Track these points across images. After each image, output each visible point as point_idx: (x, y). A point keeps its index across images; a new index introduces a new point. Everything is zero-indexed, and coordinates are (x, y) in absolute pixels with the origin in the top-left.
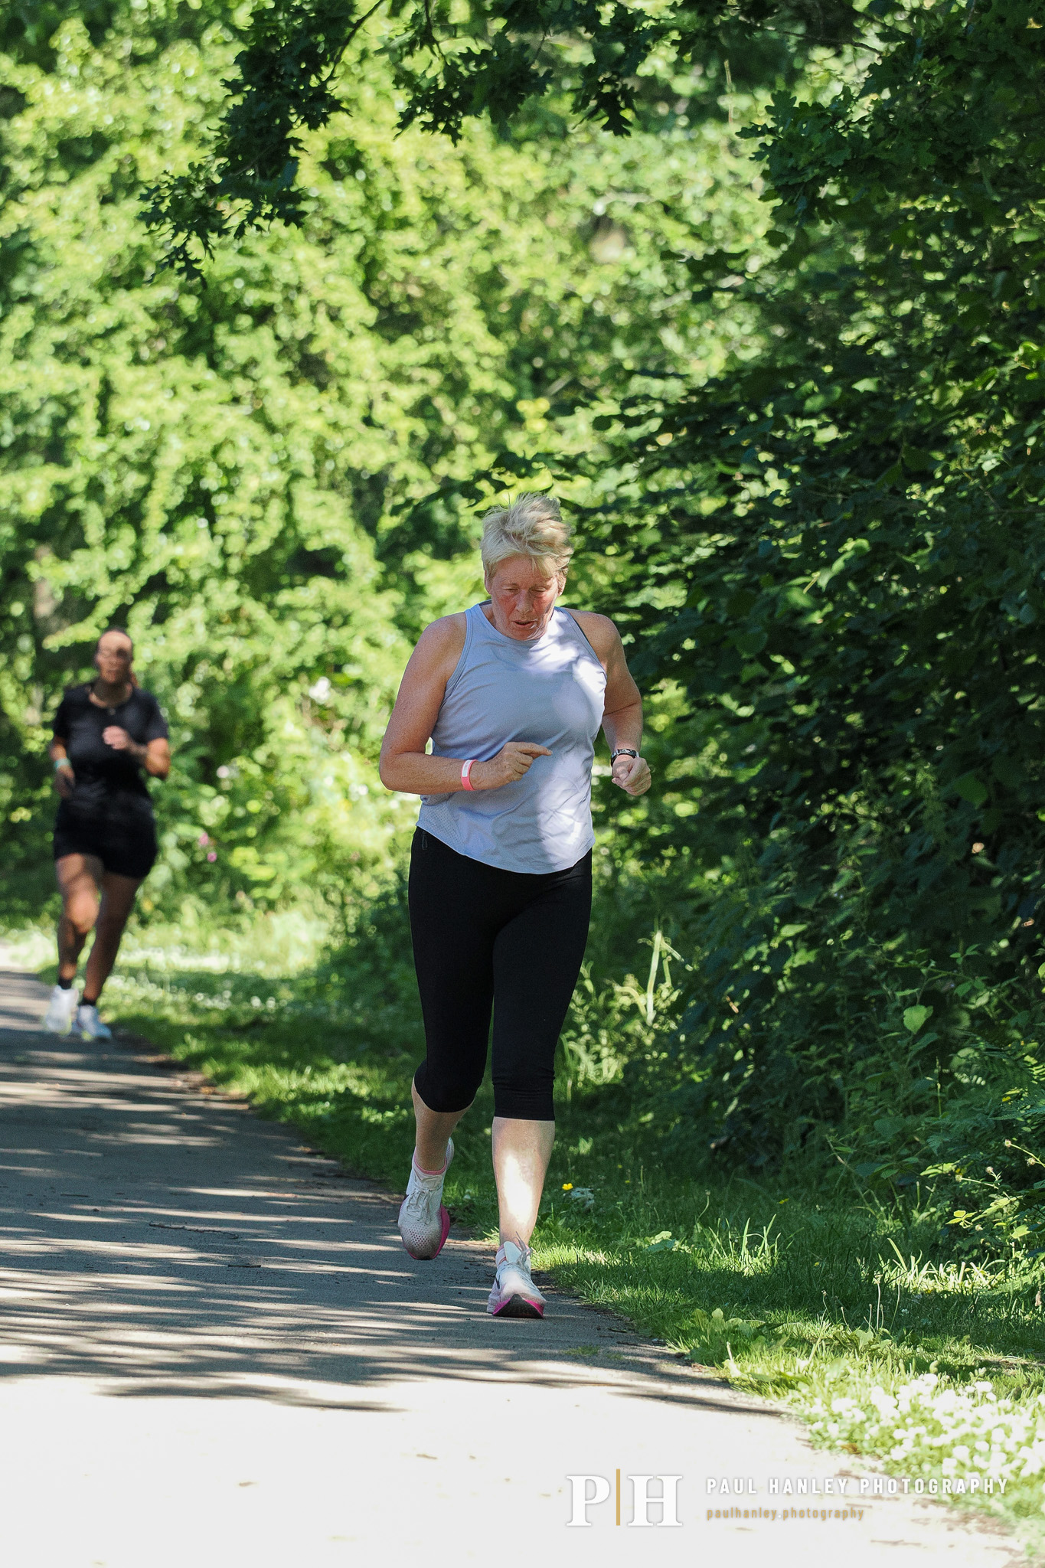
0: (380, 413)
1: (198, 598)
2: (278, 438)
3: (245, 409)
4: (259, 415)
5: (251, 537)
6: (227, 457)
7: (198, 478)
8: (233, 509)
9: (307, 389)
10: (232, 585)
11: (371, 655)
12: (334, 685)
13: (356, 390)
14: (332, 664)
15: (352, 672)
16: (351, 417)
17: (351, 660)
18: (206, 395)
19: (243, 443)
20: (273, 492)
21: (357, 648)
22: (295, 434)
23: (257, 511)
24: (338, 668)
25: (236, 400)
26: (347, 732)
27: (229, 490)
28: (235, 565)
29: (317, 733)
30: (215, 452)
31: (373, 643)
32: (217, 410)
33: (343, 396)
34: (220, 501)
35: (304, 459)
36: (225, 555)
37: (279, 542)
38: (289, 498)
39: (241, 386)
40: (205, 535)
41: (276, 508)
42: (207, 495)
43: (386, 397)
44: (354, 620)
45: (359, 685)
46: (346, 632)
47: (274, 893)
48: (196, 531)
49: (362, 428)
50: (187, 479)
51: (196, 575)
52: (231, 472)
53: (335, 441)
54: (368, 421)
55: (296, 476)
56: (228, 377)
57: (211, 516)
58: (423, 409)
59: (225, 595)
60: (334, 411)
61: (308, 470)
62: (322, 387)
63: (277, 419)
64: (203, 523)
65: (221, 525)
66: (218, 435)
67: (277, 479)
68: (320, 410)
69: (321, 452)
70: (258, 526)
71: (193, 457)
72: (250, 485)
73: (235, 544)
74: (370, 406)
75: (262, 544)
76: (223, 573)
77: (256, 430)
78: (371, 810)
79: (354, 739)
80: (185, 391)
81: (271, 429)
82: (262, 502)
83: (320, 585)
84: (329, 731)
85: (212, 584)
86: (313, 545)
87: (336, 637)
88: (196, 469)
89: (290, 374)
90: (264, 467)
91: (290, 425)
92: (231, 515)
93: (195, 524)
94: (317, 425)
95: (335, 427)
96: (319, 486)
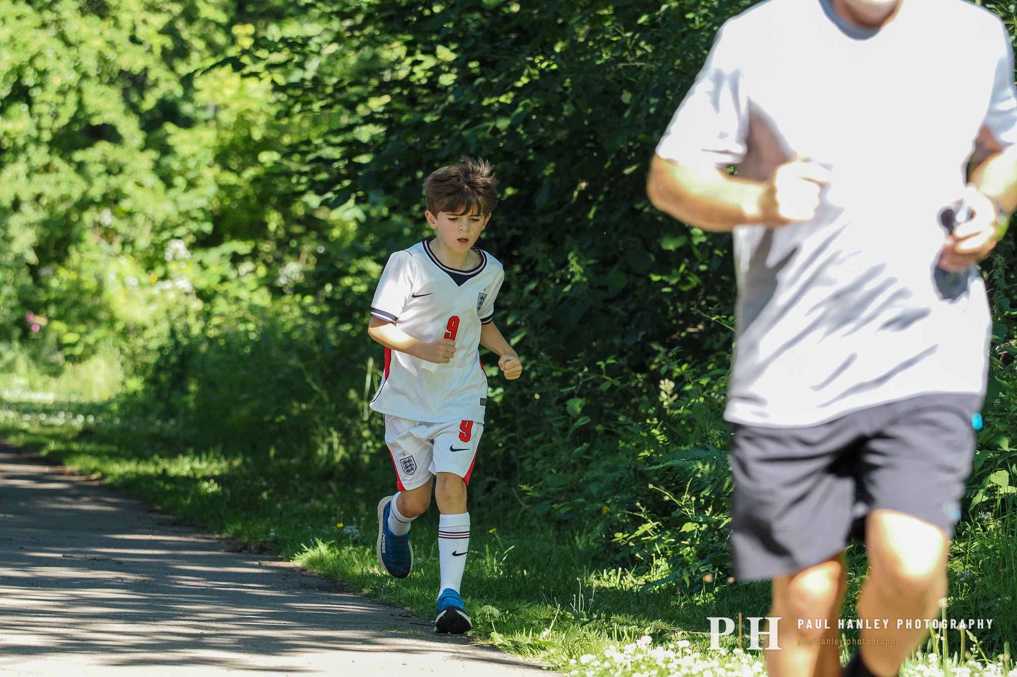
0: (141, 33)
1: (22, 158)
2: (73, 52)
3: (52, 31)
4: (62, 37)
5: (55, 116)
6: (40, 64)
7: (20, 77)
8: (44, 98)
9: (93, 19)
10: (44, 149)
11: (138, 193)
12: (114, 213)
13: (125, 18)
14: (112, 199)
15: (125, 205)
16: (122, 37)
17: (125, 196)
18: (26, 23)
19: (50, 54)
20: (70, 87)
21: (129, 187)
22: (83, 48)
23: (60, 99)
24: (116, 202)
25: (44, 26)
26: (124, 244)
27: (41, 85)
28: (47, 136)
29: (104, 244)
30: (31, 61)
31: (139, 185)
32: (31, 33)
33: (117, 25)
34: (36, 93)
35: (91, 64)
36: (40, 129)
37: (74, 119)
38: (79, 91)
39: (48, 16)
40: (26, 116)
41: (72, 98)
42: (27, 89)
43: (145, 22)
44: (128, 170)
45: (130, 214)
46: (121, 178)
47: (78, 350)
48: (20, 114)
49: (130, 45)
50: (13, 79)
51: (21, 142)
52: (43, 73)
53: (111, 55)
54: (134, 40)
55: (85, 76)
56: (40, 10)
57: (30, 102)
58: (170, 30)
59: (39, 156)
60: (110, 33)
61: (93, 72)
62: (102, 17)
63: (72, 38)
64: (24, 107)
65: (37, 109)
66: (33, 49)
67: (72, 78)
68: (101, 34)
69: (102, 59)
70: (61, 110)
71: (17, 63)
72: (55, 82)
73: (46, 121)
74: (134, 28)
75: (64, 120)
76: (37, 141)
77: (58, 45)
78: (141, 295)
79: (129, 249)
80: (11, 20)
81: (68, 44)
82: (62, 92)
83: (103, 148)
84: (111, 243)
85: (31, 148)
86: (96, 121)
87: (114, 181)
88: (19, 71)
89: (81, 9)
90: (64, 70)
91: (81, 42)
92: (43, 102)
93: (20, 108)
94: (98, 43)
95: (111, 44)
96: (101, 82)
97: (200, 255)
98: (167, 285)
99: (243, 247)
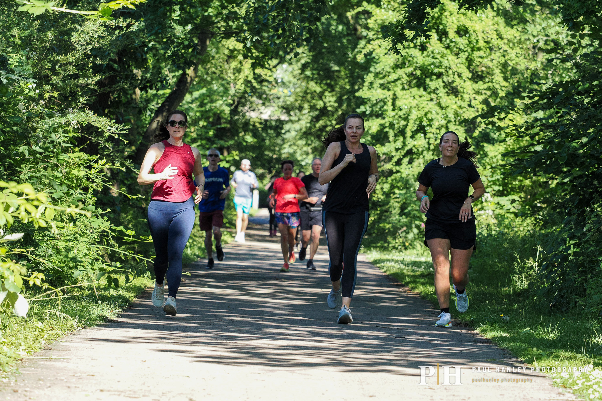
0: (473, 104)
1: (421, 156)
2: (444, 111)
3: (434, 102)
4: (439, 105)
6: (429, 116)
7: (421, 122)
8: (431, 131)
9: (452, 97)
10: (431, 153)
13: (466, 96)
16: (465, 104)
18: (423, 98)
19: (434, 112)
20: (442, 126)
22: (449, 109)
23: (438, 131)
25: (432, 100)
27: (430, 126)
28: (432, 147)
30: (426, 115)
32: (426, 103)
33: (462, 98)
34: (427, 129)
35: (451, 116)
36: (429, 144)
39: (433, 96)
40: (423, 138)
42: (424, 127)
43: (475, 99)
49: (468, 107)
50: (418, 123)
51: (420, 150)
52: (430, 120)
53: (460, 111)
54: (470, 106)
55: (449, 121)
56: (429, 93)
57: (425, 133)
58: (486, 102)
60: (460, 103)
61: (453, 120)
62: (456, 96)
63: (443, 105)
65: (428, 136)
66: (426, 110)
67: (444, 122)
68: (456, 103)
69: (456, 114)
71: (419, 116)
72: (436, 124)
73: (432, 141)
74: (470, 101)
76: (428, 149)
77: (437, 108)
80: (417, 97)
81: (442, 108)
82: (439, 129)
85: (425, 152)
88: (421, 120)
89: (447, 92)
90: (440, 119)
91: (447, 107)
92: (431, 132)
93: (420, 135)
94: (455, 107)
95: (460, 107)
96: (455, 125)
97: (497, 199)
98: (482, 212)
99: (516, 197)
